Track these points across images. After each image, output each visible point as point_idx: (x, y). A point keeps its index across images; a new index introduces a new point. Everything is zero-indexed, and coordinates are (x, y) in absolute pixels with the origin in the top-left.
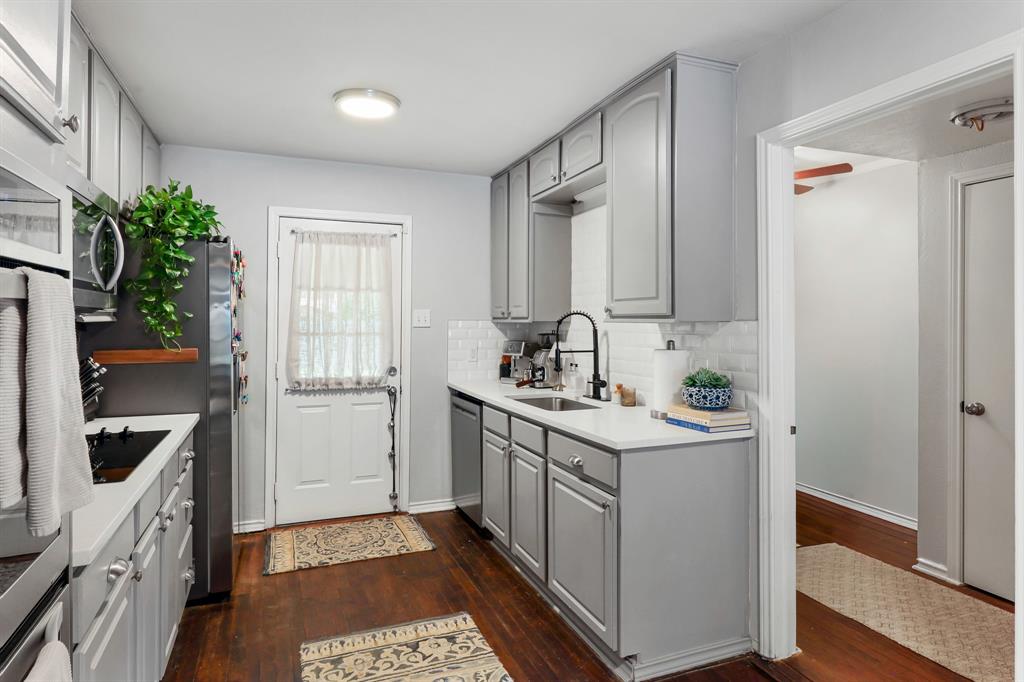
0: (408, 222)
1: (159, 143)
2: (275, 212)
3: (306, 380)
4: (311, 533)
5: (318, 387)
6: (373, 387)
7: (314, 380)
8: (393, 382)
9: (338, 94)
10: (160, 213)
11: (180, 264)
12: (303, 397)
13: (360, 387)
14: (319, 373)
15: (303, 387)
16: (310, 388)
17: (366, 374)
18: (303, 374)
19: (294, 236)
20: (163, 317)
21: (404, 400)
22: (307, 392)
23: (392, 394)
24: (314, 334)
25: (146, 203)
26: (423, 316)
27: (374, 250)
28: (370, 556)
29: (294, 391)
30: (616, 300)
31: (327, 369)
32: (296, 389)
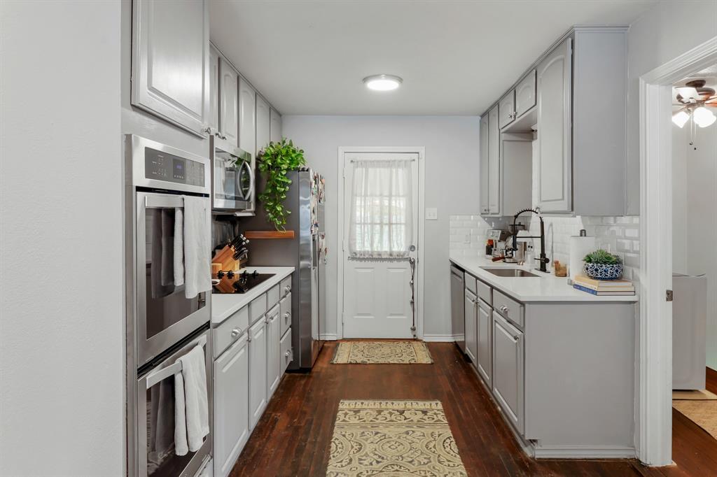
0: (422, 150)
1: (280, 115)
2: (341, 150)
3: (360, 252)
4: (361, 345)
5: (367, 256)
6: (400, 258)
7: (364, 252)
8: (413, 255)
9: (365, 79)
10: (275, 156)
11: (284, 184)
12: (359, 262)
13: (393, 258)
14: (368, 248)
15: (358, 256)
16: (361, 257)
17: (395, 249)
18: (358, 248)
19: (352, 164)
20: (276, 214)
21: (420, 267)
22: (361, 259)
23: (412, 263)
24: (364, 224)
25: (268, 152)
26: (433, 213)
27: (400, 171)
28: (392, 362)
29: (353, 258)
30: (544, 201)
31: (372, 245)
32: (355, 257)
